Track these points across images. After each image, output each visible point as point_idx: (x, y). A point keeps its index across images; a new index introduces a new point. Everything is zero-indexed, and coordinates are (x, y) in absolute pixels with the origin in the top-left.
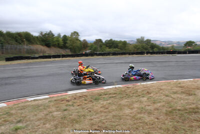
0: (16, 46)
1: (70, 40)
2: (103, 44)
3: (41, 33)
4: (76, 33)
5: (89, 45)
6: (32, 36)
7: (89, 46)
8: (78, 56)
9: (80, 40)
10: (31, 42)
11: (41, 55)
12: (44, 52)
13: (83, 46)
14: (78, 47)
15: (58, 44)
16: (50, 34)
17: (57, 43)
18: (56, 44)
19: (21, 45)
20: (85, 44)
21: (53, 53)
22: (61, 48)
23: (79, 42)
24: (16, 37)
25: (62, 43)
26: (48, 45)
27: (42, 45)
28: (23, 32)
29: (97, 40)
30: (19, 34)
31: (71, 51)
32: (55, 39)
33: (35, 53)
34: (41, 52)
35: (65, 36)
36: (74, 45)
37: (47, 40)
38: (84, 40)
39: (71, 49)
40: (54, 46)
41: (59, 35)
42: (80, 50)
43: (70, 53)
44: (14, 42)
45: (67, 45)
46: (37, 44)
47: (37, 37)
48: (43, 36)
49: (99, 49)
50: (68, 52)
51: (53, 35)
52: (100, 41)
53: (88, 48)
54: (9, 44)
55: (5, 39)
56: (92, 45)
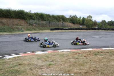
0: (56, 22)
1: (87, 21)
3: (71, 16)
4: (90, 17)
6: (65, 18)
9: (92, 21)
10: (64, 21)
11: (70, 28)
12: (71, 26)
13: (93, 24)
14: (91, 25)
15: (80, 22)
16: (75, 17)
17: (79, 22)
18: (78, 23)
19: (59, 22)
20: (95, 23)
21: (76, 27)
22: (81, 25)
23: (92, 22)
24: (57, 18)
25: (81, 22)
26: (74, 23)
27: (71, 23)
28: (61, 16)
29: (102, 21)
30: (59, 16)
31: (87, 27)
32: (78, 20)
33: (66, 27)
34: (69, 26)
35: (84, 18)
36: (88, 23)
37: (73, 20)
38: (95, 21)
39: (86, 25)
40: (77, 23)
41: (80, 17)
42: (92, 27)
43: (86, 28)
44: (55, 21)
45: (84, 23)
46: (68, 22)
47: (68, 18)
48: (71, 17)
49: (104, 26)
51: (77, 17)
52: (104, 21)
53: (97, 25)
54: (53, 21)
55: (51, 19)
56: (99, 24)
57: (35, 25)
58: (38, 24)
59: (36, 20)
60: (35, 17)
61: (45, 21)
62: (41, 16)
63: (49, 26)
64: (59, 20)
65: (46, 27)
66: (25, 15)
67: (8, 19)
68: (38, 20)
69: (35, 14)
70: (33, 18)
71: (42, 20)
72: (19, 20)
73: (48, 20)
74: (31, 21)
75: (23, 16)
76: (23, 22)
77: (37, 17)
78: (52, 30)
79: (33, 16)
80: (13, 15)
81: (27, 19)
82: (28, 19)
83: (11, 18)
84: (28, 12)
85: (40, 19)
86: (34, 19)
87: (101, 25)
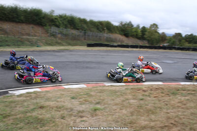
0: (97, 33)
1: (149, 32)
2: (183, 38)
3: (121, 23)
4: (155, 26)
5: (167, 38)
6: (112, 25)
7: (167, 40)
8: (156, 48)
9: (158, 33)
10: (111, 31)
11: (119, 44)
12: (122, 41)
13: (161, 39)
14: (156, 39)
15: (137, 35)
16: (130, 25)
17: (135, 33)
18: (134, 35)
19: (101, 33)
20: (163, 37)
21: (130, 44)
22: (139, 38)
23: (158, 35)
24: (98, 25)
25: (140, 34)
26: (126, 35)
27: (121, 35)
28: (105, 21)
29: (176, 34)
30: (101, 23)
31: (148, 43)
32: (134, 30)
33: (114, 42)
34: (119, 41)
35: (144, 28)
36: (152, 37)
37: (126, 30)
38: (163, 33)
39: (148, 41)
40: (133, 36)
41: (138, 26)
42: (158, 43)
43: (147, 45)
44: (95, 30)
45: (145, 36)
46: (116, 33)
47: (117, 27)
48: (123, 26)
49: (178, 43)
50: (146, 43)
51: (132, 26)
52: (179, 35)
53: (166, 41)
54: (91, 31)
55: (88, 27)
56: (171, 39)
57: (59, 36)
58: (66, 35)
59: (61, 28)
60: (60, 22)
61: (78, 29)
62: (71, 20)
63: (85, 39)
64: (101, 30)
65: (79, 40)
66: (43, 18)
67: (13, 25)
68: (66, 27)
69: (61, 17)
70: (57, 23)
71: (72, 27)
72: (32, 27)
73: (83, 29)
74: (54, 29)
75: (40, 19)
76: (39, 30)
77: (63, 23)
78: (89, 45)
79: (56, 20)
80: (22, 17)
81: (45, 25)
82: (48, 25)
83: (19, 22)
84: (49, 14)
85: (69, 26)
86: (58, 26)
87: (174, 42)
